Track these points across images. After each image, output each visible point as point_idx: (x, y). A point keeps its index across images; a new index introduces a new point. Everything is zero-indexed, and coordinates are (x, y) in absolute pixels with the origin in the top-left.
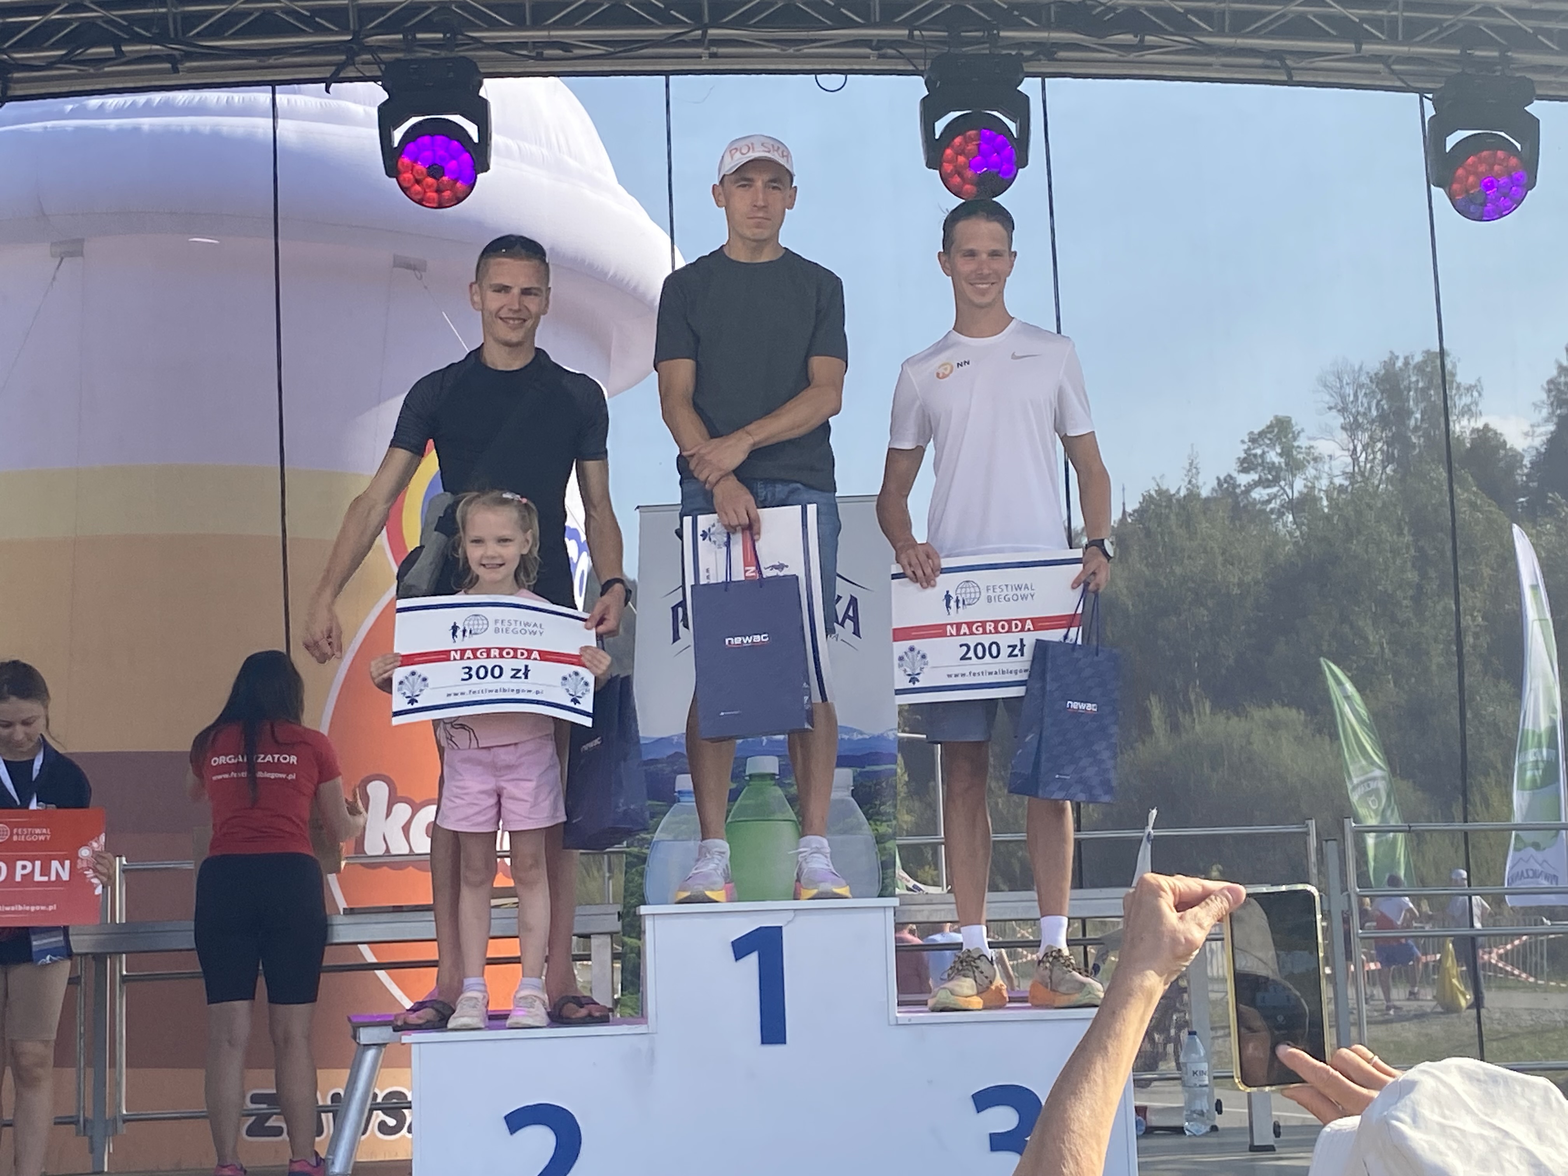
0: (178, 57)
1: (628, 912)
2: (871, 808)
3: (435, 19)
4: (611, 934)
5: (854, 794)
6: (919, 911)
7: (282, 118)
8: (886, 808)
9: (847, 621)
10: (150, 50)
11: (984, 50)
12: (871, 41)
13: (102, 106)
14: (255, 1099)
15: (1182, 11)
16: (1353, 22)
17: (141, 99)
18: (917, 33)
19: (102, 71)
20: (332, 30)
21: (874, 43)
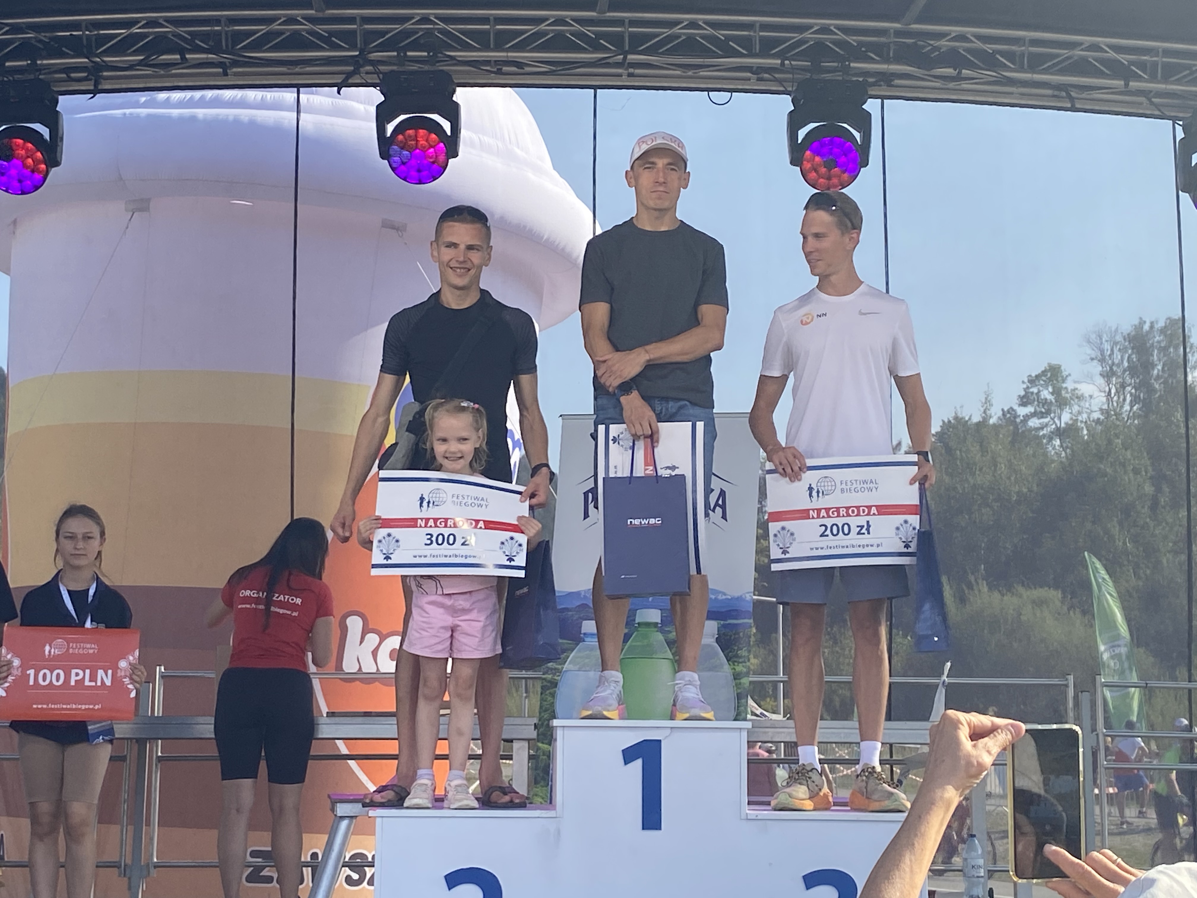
0: (228, 64)
1: (542, 724)
2: (731, 652)
3: (422, 41)
4: (529, 740)
5: (718, 641)
6: (765, 733)
7: (304, 112)
8: (743, 653)
9: (717, 508)
10: (207, 58)
11: (838, 77)
12: (752, 67)
13: (168, 98)
14: (254, 854)
15: (991, 52)
16: (1123, 64)
17: (197, 94)
18: (787, 62)
19: (170, 73)
20: (344, 47)
21: (754, 69)
